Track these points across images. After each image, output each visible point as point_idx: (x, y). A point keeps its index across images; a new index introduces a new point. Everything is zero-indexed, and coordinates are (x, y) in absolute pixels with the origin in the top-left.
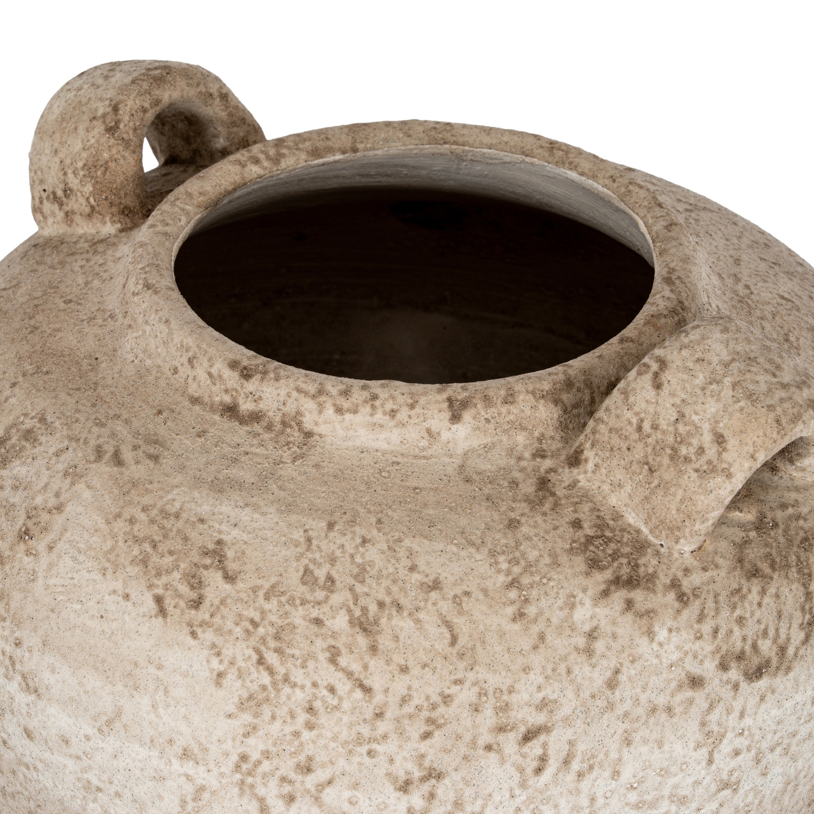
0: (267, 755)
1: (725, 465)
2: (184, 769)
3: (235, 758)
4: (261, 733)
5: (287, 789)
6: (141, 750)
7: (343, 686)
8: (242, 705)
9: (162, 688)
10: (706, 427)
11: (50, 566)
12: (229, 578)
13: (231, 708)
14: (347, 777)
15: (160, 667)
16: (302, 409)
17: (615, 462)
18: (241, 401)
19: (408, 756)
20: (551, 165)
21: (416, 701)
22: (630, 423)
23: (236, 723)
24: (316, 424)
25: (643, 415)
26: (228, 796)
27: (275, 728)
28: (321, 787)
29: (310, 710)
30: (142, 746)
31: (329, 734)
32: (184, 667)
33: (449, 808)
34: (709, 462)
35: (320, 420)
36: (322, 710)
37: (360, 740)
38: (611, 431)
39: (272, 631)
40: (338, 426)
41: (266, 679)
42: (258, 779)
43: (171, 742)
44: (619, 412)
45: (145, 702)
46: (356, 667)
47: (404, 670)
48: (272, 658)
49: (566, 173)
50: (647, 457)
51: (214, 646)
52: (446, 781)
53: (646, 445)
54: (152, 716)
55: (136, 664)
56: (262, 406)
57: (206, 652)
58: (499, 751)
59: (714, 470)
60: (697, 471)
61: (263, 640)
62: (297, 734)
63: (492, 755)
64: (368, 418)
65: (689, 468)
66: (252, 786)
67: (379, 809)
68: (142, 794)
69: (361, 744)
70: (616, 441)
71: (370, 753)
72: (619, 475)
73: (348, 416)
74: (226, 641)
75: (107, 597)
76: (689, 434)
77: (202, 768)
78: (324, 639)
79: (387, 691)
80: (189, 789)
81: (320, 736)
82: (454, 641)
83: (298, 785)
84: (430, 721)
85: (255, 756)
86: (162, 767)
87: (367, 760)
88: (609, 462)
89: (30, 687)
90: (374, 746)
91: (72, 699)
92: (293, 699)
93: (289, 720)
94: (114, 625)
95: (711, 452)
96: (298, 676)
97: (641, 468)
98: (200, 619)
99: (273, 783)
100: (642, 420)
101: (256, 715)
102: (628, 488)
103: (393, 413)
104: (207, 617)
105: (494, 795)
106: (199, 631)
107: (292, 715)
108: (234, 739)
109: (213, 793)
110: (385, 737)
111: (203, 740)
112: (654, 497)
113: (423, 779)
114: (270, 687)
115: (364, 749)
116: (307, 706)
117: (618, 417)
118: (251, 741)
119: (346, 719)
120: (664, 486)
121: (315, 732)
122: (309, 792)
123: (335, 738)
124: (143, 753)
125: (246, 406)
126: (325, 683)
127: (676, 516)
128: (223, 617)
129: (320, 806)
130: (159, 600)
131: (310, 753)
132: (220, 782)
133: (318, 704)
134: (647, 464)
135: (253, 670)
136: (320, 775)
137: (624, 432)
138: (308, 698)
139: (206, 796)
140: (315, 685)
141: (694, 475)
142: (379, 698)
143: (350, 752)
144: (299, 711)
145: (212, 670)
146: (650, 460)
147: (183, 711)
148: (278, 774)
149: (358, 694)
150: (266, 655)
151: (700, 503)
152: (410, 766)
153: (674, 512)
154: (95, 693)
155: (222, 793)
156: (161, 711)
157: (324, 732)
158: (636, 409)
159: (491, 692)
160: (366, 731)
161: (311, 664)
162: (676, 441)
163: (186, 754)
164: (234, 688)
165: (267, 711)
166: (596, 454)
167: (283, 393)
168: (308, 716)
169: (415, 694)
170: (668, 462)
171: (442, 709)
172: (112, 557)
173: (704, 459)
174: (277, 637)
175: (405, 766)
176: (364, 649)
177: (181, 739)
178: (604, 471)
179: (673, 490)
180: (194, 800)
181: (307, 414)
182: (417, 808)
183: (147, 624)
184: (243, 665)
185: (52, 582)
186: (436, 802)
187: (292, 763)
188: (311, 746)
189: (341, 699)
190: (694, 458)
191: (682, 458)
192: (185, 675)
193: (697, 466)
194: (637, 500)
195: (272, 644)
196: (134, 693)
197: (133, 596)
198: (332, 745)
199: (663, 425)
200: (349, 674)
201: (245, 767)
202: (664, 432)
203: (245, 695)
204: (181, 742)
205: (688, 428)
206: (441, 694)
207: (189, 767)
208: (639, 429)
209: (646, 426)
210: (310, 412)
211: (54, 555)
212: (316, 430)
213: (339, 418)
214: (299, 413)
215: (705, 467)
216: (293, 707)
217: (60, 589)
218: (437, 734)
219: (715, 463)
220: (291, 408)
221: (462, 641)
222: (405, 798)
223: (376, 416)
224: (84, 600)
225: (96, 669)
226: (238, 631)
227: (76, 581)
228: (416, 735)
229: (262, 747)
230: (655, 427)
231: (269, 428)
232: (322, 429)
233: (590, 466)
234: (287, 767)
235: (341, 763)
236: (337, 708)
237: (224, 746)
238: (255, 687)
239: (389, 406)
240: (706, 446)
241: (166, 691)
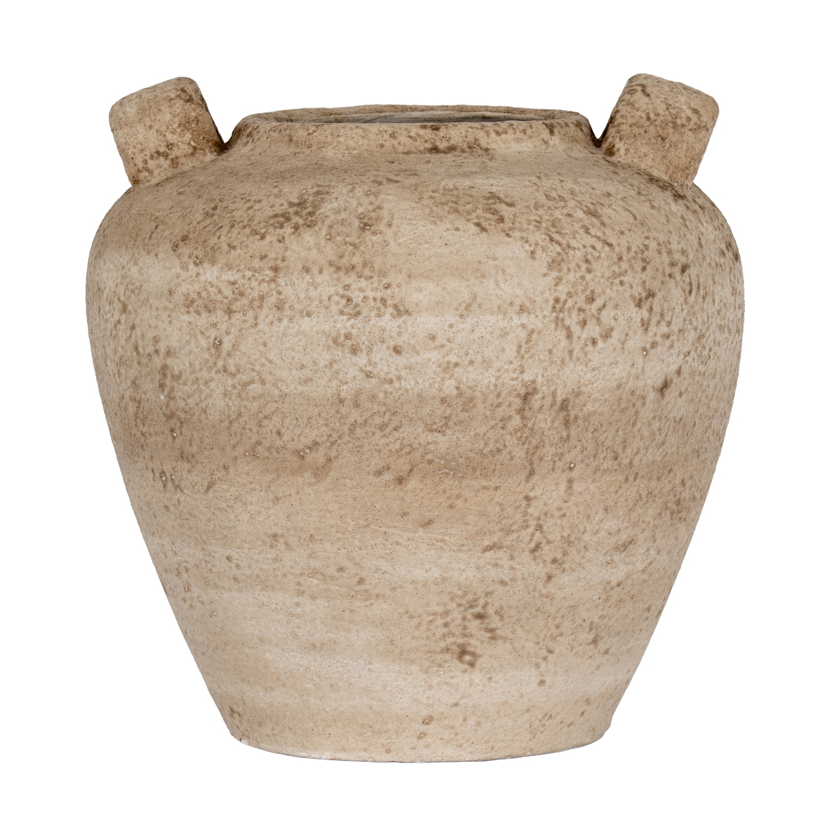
0: (569, 294)
1: (704, 124)
2: (521, 321)
3: (552, 302)
4: (564, 281)
5: (582, 316)
6: (491, 318)
7: (599, 246)
8: (550, 267)
9: (500, 271)
10: (684, 107)
11: (395, 234)
12: (511, 205)
13: (545, 270)
14: (612, 301)
15: (495, 259)
16: (477, 137)
17: (639, 143)
18: (438, 143)
19: (638, 282)
20: (398, 113)
21: (634, 249)
22: (641, 117)
23: (549, 278)
24: (488, 143)
25: (647, 111)
26: (549, 332)
27: (571, 276)
28: (600, 310)
29: (587, 261)
30: (492, 314)
31: (599, 274)
32: (510, 255)
33: (658, 318)
34: (696, 124)
35: (489, 141)
36: (592, 260)
37: (615, 275)
38: (631, 126)
39: (549, 224)
40: (500, 143)
41: (559, 249)
42: (566, 314)
43: (511, 304)
44: (632, 114)
45: (491, 283)
46: (599, 234)
47: (622, 233)
48: (557, 237)
49: (410, 115)
50: (658, 133)
51: (522, 238)
52: (656, 299)
53: (656, 126)
54: (498, 291)
55: (480, 262)
56: (452, 142)
57: (519, 243)
58: (674, 278)
59: (699, 127)
60: (691, 130)
61: (547, 228)
62: (583, 277)
63: (672, 281)
64: (513, 135)
65: (686, 129)
66: (563, 320)
67: (628, 321)
68: (490, 353)
69: (616, 277)
70: (636, 130)
71: (621, 283)
72: (644, 149)
73: (503, 136)
74: (528, 234)
75: (444, 234)
76: (678, 112)
77: (533, 316)
78: (577, 223)
79: (619, 245)
80: (523, 335)
81: (595, 276)
82: (635, 218)
83: (587, 312)
84: (644, 260)
85: (563, 297)
86: (506, 325)
87: (620, 288)
88: (635, 145)
89: (400, 311)
90: (622, 278)
91: (437, 303)
92: (576, 257)
93: (577, 270)
94: (457, 246)
95: (694, 118)
96: (574, 243)
97: (657, 140)
98: (507, 227)
99: (574, 313)
100: (648, 114)
101: (560, 271)
102: (651, 156)
103: (524, 131)
104: (511, 225)
105: (676, 308)
106: (510, 233)
107: (579, 267)
108: (550, 290)
109: (539, 333)
110: (626, 271)
111: (532, 296)
112: (669, 154)
113: (647, 298)
114: (562, 253)
115: (617, 281)
116: (585, 259)
117: (632, 117)
118: (560, 288)
119: (605, 263)
120: (675, 145)
121: (592, 274)
122: (593, 315)
123: (603, 276)
124: (492, 319)
125: (442, 145)
126: (589, 245)
127: (685, 161)
128: (520, 223)
129: (600, 325)
130: (478, 225)
131: (592, 288)
132: (543, 323)
133: (589, 257)
134: (660, 136)
135: (549, 245)
136: (599, 302)
137: (639, 123)
138: (584, 255)
139: (535, 336)
140: (584, 246)
141: (690, 133)
142: (617, 249)
143: (612, 283)
144: (581, 263)
145: (527, 251)
146: (661, 134)
147: (516, 280)
148: (577, 306)
149: (607, 248)
150: (553, 236)
151: (697, 148)
152: (640, 289)
153: (683, 159)
154: (455, 291)
155: (544, 332)
156: (502, 286)
157: (596, 272)
158: (642, 109)
159: (662, 243)
160: (617, 269)
161: (577, 236)
162: (673, 118)
163: (522, 309)
164: (543, 258)
165: (564, 267)
166: (625, 143)
167: (463, 131)
168: (586, 265)
169: (632, 245)
170: (672, 130)
171: (646, 253)
172: (434, 214)
173: (692, 123)
174: (554, 226)
175: (638, 291)
176: (599, 225)
177: (517, 299)
178: (632, 151)
179: (680, 145)
180: (527, 343)
181: (482, 140)
182: (645, 319)
183: (478, 238)
184: (543, 244)
185: (401, 240)
186: (653, 314)
187: (583, 297)
188: (592, 283)
189: (600, 252)
190: (687, 124)
191: (680, 126)
192: (512, 258)
193: (690, 127)
194: (658, 161)
195: (553, 230)
196: (483, 280)
197: (461, 227)
198: (602, 281)
199: (661, 112)
200: (599, 238)
201: (558, 306)
202: (664, 116)
203: (550, 260)
204: (518, 302)
205: (676, 110)
206: (643, 244)
207: (524, 319)
208: (649, 118)
209: (652, 116)
210: (483, 138)
211: (394, 228)
212: (489, 147)
213: (499, 138)
214: (476, 140)
215: (695, 127)
216: (577, 261)
217: (409, 242)
218: (648, 267)
219: (699, 123)
220: (471, 138)
221: (638, 217)
222: (640, 312)
223: (517, 134)
224: (430, 241)
225: (453, 275)
226: (531, 227)
227: (418, 234)
228: (639, 269)
229: (566, 290)
230: (658, 115)
231: (463, 151)
232: (492, 146)
233: (622, 152)
234: (581, 300)
235: (608, 291)
236: (599, 257)
237: (544, 296)
238: (554, 254)
239: (521, 128)
240: (691, 116)
241: (504, 272)
